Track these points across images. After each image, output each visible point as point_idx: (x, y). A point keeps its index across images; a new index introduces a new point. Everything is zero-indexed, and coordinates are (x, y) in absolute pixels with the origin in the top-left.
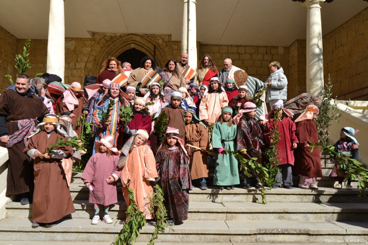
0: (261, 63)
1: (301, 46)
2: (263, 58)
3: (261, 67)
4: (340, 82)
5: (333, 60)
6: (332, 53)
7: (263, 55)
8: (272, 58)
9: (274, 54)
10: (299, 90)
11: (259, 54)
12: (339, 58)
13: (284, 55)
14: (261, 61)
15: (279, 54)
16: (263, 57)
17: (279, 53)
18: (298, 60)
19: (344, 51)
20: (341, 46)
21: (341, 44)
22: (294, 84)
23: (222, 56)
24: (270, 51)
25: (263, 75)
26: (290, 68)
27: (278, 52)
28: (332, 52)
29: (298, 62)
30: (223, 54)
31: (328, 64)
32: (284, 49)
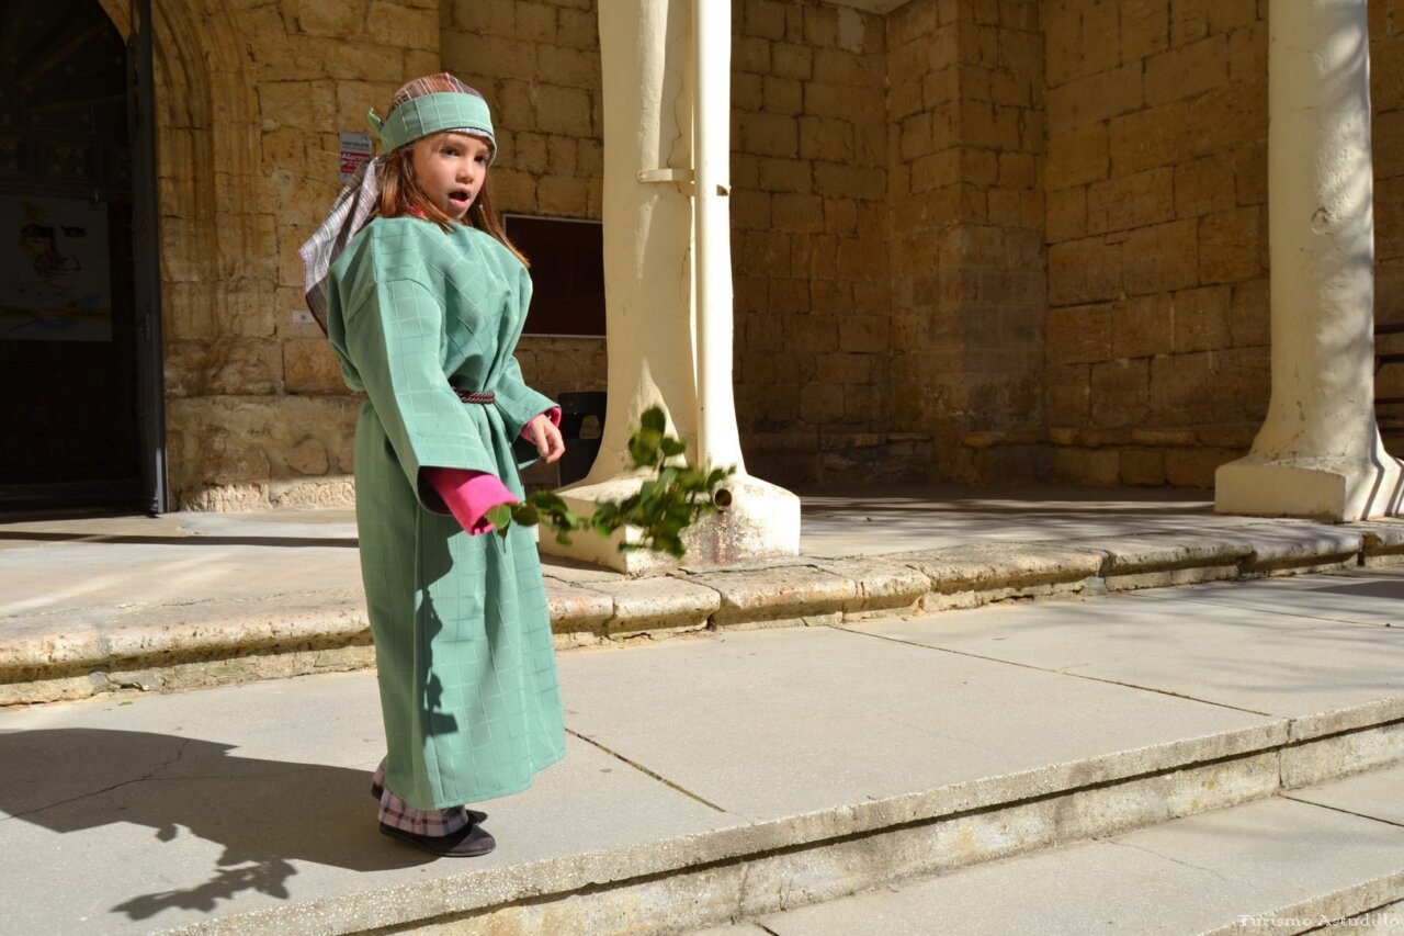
0: (763, 90)
1: (974, 19)
2: (772, 59)
3: (761, 108)
4: (1200, 224)
5: (1145, 107)
6: (1144, 71)
7: (771, 47)
8: (813, 65)
9: (821, 47)
10: (964, 251)
11: (749, 36)
12: (1191, 99)
13: (863, 54)
14: (763, 76)
15: (843, 50)
16: (771, 53)
17: (843, 44)
18: (961, 89)
19: (1229, 64)
20: (1208, 35)
21: (1208, 25)
22: (923, 217)
23: (559, 27)
24: (803, 29)
25: (770, 157)
26: (894, 130)
27: (836, 38)
28: (1139, 65)
29: (961, 100)
30: (565, 14)
31: (1106, 122)
32: (863, 22)
